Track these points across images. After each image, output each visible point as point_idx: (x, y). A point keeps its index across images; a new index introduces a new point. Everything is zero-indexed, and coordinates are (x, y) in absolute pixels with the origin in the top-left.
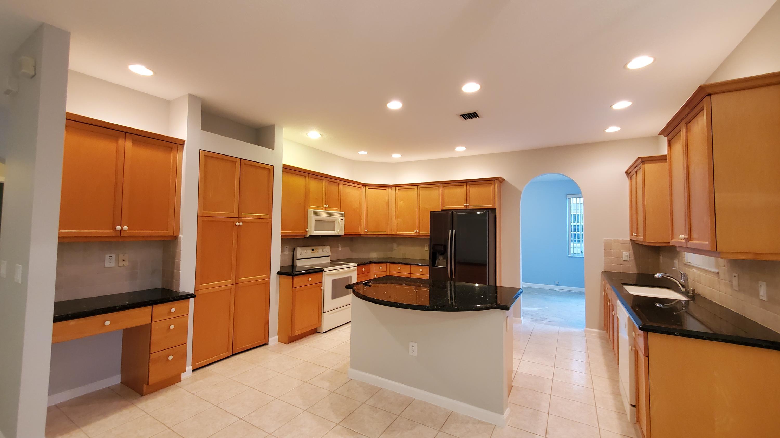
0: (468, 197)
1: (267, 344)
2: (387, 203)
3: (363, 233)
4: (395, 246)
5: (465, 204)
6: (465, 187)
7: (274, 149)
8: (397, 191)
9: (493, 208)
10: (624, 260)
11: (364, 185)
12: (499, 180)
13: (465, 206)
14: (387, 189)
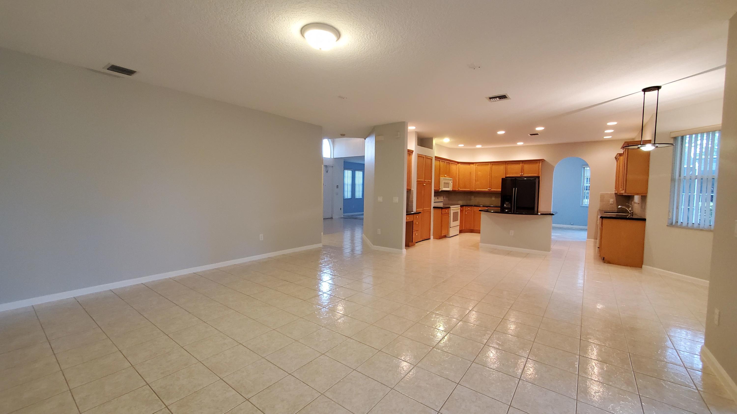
0: (522, 170)
1: (430, 239)
2: (470, 173)
3: (457, 190)
4: (473, 197)
5: (521, 174)
6: (521, 164)
7: (432, 149)
8: (477, 166)
9: (538, 176)
10: (610, 203)
11: (458, 163)
12: (542, 161)
13: (521, 175)
14: (471, 165)
